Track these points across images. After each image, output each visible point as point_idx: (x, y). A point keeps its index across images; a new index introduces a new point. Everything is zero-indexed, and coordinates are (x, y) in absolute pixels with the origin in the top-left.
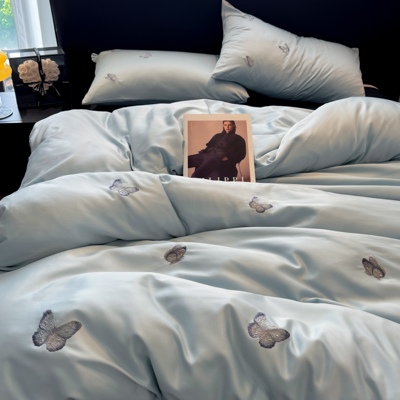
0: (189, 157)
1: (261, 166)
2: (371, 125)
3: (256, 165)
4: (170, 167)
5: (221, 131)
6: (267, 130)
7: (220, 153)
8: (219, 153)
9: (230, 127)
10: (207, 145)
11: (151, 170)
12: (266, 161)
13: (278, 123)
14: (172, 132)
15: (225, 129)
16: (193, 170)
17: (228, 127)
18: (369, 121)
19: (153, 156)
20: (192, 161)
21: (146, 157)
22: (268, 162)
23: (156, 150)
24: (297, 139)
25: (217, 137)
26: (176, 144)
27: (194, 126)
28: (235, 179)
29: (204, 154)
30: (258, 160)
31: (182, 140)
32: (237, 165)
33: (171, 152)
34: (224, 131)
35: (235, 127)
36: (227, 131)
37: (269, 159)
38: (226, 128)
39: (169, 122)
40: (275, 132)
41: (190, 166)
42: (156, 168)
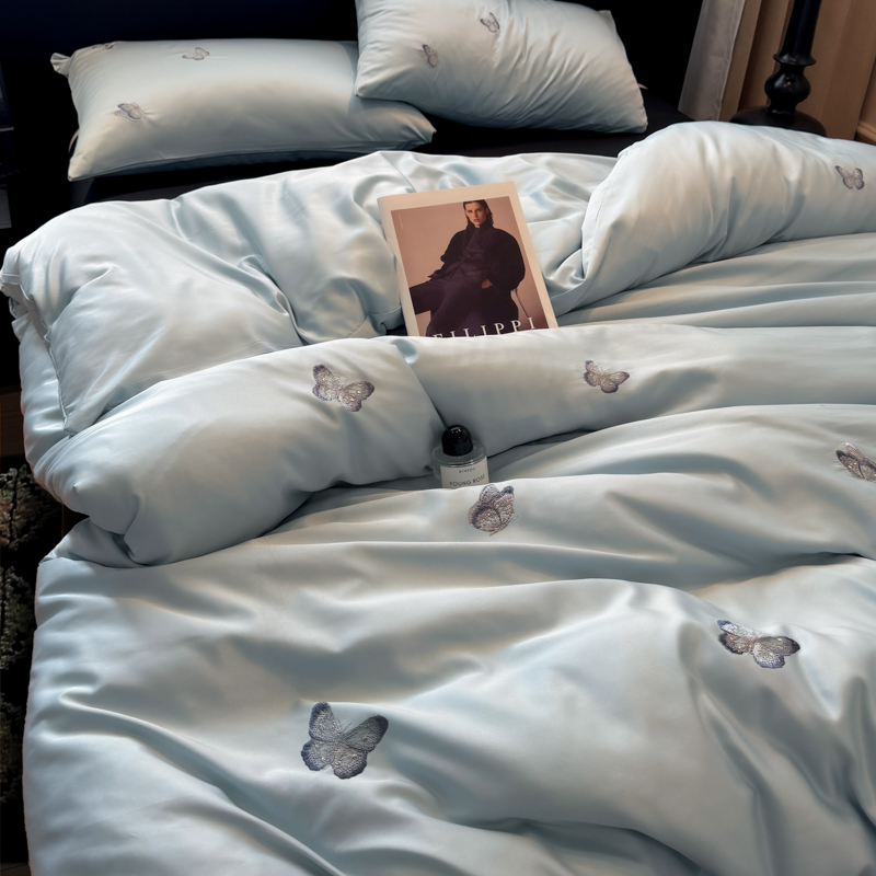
0: (414, 291)
1: (563, 290)
2: (734, 180)
3: (550, 288)
4: (376, 316)
5: (463, 226)
6: (540, 211)
7: (473, 273)
8: (471, 273)
9: (480, 214)
10: (443, 258)
11: (342, 331)
12: (568, 279)
13: (555, 192)
14: (365, 240)
15: (472, 221)
16: (427, 316)
17: (477, 216)
18: (728, 174)
19: (338, 299)
20: (422, 299)
21: (325, 304)
22: (575, 282)
23: (342, 286)
24: (617, 227)
25: (458, 241)
26: (381, 266)
27: (405, 220)
28: (517, 324)
29: (441, 280)
30: (552, 278)
31: (392, 256)
32: (513, 294)
33: (377, 286)
34: (470, 224)
35: (490, 213)
36: (477, 225)
37: (573, 274)
38: (472, 217)
39: (349, 217)
40: (558, 213)
41: (418, 310)
42: (351, 324)
